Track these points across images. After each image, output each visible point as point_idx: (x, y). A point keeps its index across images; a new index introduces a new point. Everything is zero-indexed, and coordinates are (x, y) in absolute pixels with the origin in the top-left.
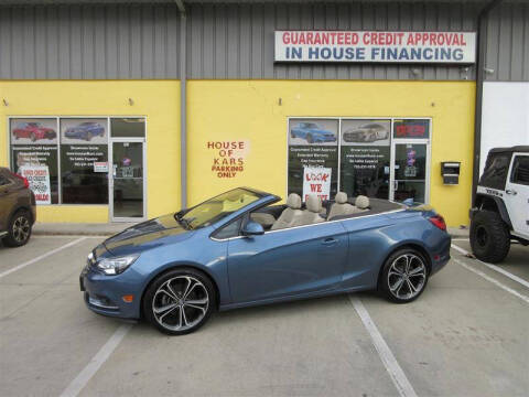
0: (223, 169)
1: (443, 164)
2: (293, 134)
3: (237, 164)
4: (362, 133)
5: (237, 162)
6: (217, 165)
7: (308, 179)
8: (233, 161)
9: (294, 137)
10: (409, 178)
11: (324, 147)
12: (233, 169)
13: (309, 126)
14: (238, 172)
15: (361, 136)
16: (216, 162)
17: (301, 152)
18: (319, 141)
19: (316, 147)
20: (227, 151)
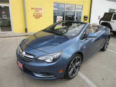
0: (36, 16)
1: (85, 16)
2: (54, 7)
3: (40, 15)
4: (70, 8)
5: (40, 14)
6: (34, 15)
7: (58, 19)
8: (39, 14)
9: (55, 8)
10: (78, 19)
11: (62, 11)
12: (40, 16)
13: (58, 5)
14: (41, 17)
15: (69, 9)
16: (34, 14)
17: (56, 12)
18: (60, 9)
19: (60, 11)
20: (37, 10)
